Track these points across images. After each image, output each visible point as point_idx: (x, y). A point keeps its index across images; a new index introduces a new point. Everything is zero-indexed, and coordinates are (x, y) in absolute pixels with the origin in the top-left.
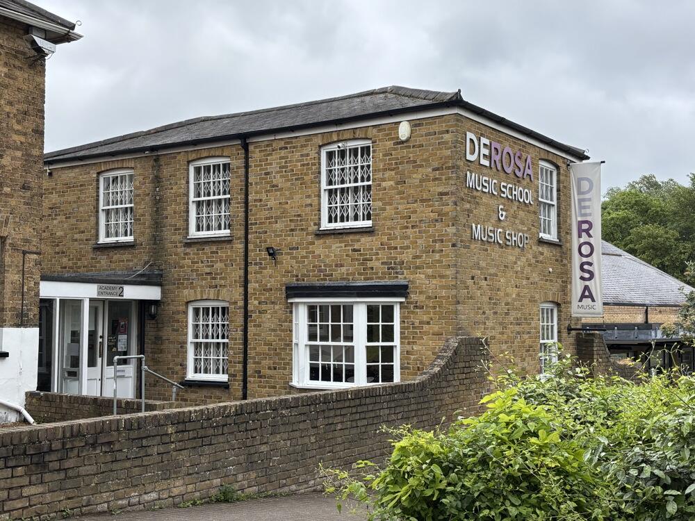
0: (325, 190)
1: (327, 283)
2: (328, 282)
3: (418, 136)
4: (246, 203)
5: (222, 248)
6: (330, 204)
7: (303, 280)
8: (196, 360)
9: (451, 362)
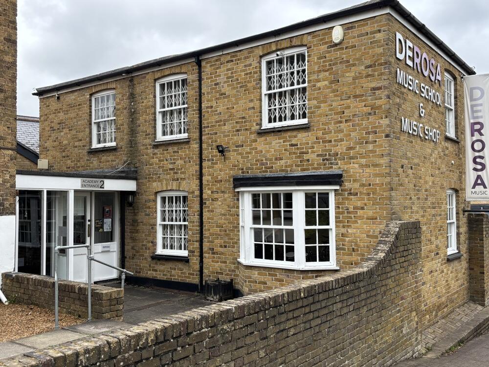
0: (265, 95)
2: (269, 173)
3: (349, 38)
4: (200, 110)
5: (182, 148)
6: (270, 106)
7: (248, 172)
8: (164, 238)
9: (393, 247)
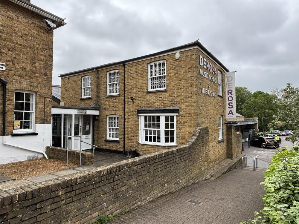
0: (150, 78)
1: (151, 109)
3: (182, 57)
4: (124, 83)
5: (117, 98)
6: (151, 83)
7: (143, 108)
8: (110, 133)
9: (198, 137)
